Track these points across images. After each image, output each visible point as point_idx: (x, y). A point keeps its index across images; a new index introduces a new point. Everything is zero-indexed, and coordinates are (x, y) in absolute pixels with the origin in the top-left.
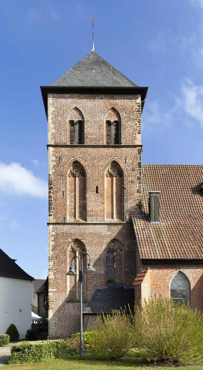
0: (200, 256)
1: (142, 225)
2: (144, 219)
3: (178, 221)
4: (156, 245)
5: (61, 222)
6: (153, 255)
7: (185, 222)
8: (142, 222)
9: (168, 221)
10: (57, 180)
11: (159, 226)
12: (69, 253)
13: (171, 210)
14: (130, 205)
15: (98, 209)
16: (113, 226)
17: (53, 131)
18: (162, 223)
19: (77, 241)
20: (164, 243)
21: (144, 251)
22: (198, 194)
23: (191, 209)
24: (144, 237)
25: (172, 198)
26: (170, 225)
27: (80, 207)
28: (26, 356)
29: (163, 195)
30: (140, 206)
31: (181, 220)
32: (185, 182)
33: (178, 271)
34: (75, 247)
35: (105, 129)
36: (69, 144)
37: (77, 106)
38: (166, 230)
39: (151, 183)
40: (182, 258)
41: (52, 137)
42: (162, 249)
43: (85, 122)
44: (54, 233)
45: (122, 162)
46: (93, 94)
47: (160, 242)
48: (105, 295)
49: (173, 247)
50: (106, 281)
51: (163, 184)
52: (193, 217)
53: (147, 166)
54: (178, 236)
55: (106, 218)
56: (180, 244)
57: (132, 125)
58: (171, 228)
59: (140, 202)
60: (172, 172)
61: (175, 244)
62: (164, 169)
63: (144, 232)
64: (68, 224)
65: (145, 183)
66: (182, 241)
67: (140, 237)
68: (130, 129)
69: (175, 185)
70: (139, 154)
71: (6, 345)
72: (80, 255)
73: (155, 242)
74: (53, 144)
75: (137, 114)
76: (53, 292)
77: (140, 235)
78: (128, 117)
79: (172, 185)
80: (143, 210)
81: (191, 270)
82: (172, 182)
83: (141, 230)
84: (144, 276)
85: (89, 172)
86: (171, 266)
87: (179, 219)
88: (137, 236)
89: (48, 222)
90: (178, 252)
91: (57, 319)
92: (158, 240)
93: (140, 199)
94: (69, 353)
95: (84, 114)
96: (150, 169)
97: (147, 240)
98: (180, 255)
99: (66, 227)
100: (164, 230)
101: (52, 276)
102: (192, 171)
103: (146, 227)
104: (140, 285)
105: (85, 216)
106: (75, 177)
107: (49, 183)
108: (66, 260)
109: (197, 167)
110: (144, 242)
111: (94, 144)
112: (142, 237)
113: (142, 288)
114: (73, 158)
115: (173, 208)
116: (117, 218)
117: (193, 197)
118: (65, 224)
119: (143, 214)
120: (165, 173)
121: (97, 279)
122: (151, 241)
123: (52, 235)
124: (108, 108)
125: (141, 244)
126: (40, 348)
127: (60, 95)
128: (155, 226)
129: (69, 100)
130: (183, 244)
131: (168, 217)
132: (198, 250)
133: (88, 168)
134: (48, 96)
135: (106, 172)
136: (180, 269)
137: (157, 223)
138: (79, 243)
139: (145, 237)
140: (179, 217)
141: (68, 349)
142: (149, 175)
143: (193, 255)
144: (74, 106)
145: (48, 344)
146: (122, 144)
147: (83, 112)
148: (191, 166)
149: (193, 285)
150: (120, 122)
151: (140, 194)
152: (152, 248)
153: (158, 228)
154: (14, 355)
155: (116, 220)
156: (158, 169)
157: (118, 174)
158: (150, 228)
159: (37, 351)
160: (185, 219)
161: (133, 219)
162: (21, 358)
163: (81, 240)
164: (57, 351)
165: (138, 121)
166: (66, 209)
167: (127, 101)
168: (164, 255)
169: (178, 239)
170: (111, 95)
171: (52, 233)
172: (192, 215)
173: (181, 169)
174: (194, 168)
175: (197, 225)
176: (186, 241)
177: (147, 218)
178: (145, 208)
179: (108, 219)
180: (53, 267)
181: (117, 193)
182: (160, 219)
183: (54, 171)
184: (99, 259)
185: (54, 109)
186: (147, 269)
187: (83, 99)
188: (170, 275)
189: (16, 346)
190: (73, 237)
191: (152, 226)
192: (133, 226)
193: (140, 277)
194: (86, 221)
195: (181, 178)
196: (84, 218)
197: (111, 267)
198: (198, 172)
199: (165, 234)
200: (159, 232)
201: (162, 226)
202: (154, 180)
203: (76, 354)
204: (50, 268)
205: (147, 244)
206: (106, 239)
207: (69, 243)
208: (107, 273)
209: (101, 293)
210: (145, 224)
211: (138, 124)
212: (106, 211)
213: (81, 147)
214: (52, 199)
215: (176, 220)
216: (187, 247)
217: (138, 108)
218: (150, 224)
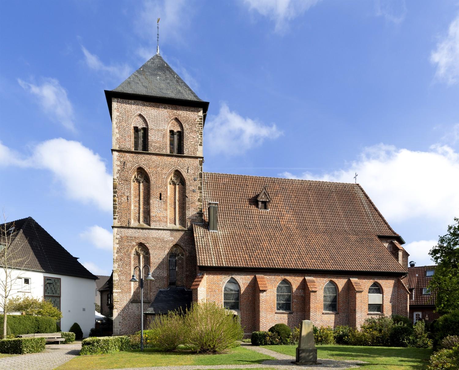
0: (249, 264)
1: (202, 233)
2: (204, 227)
3: (234, 231)
4: (212, 253)
5: (125, 226)
6: (209, 262)
7: (240, 232)
8: (202, 230)
9: (226, 230)
10: (122, 185)
11: (217, 235)
12: (133, 256)
13: (229, 219)
14: (191, 212)
15: (161, 215)
16: (175, 232)
17: (118, 136)
18: (219, 232)
19: (141, 245)
20: (220, 251)
21: (201, 258)
22: (254, 205)
23: (247, 219)
24: (202, 245)
25: (231, 208)
26: (227, 234)
27: (144, 212)
28: (95, 349)
29: (223, 204)
30: (201, 214)
31: (237, 230)
32: (243, 193)
33: (230, 277)
34: (139, 251)
35: (168, 138)
36: (133, 150)
37: (141, 113)
38: (223, 238)
39: (212, 192)
40: (234, 266)
41: (116, 142)
42: (218, 257)
43: (150, 129)
44: (118, 236)
45: (184, 172)
46: (158, 103)
47: (216, 250)
48: (167, 297)
49: (227, 255)
50: (169, 284)
51: (223, 194)
52: (248, 227)
53: (209, 175)
54: (233, 245)
55: (169, 224)
56: (234, 253)
57: (194, 137)
58: (227, 237)
59: (201, 211)
60: (232, 182)
61: (229, 253)
62: (225, 178)
63: (203, 240)
64: (132, 228)
65: (206, 191)
66: (235, 250)
67: (199, 244)
68: (192, 141)
69: (234, 195)
70: (200, 165)
71: (72, 342)
72: (144, 258)
73: (211, 250)
74: (117, 149)
75: (198, 126)
76: (117, 293)
77: (199, 243)
78: (191, 129)
79: (232, 195)
80: (203, 218)
81: (242, 276)
82: (231, 192)
83: (200, 238)
84: (200, 281)
85: (153, 179)
86: (224, 272)
87: (236, 228)
88: (196, 244)
89: (113, 226)
90: (231, 260)
91: (122, 318)
92: (215, 248)
93: (200, 207)
94: (132, 347)
95: (148, 122)
96: (212, 177)
97: (205, 248)
98: (233, 263)
99: (130, 231)
100: (221, 239)
101: (117, 277)
102: (250, 182)
103: (205, 235)
104: (197, 289)
105: (148, 221)
106: (139, 183)
107: (113, 187)
108: (130, 263)
109: (255, 178)
110: (202, 249)
111: (158, 153)
112: (201, 244)
113: (198, 291)
114: (137, 164)
115: (231, 217)
116: (180, 225)
117: (250, 208)
118: (129, 228)
119: (203, 222)
120: (226, 183)
121: (160, 282)
122: (208, 249)
123: (117, 238)
124: (172, 118)
125: (200, 252)
126: (107, 342)
127: (125, 101)
128: (213, 234)
129: (134, 107)
130: (236, 253)
131: (225, 226)
132: (248, 259)
133: (152, 175)
134: (112, 100)
135: (169, 180)
136: (232, 275)
137: (215, 231)
138: (143, 247)
139: (204, 245)
140: (235, 227)
141: (130, 344)
142: (210, 184)
143: (244, 263)
144: (138, 113)
145: (114, 339)
146: (185, 155)
147: (147, 120)
148: (250, 177)
149: (243, 290)
150: (183, 132)
151: (200, 203)
152: (209, 255)
153: (216, 236)
154: (85, 348)
155: (178, 226)
156: (219, 178)
157: (180, 182)
158: (209, 236)
159: (105, 344)
160: (240, 229)
161: (194, 227)
162: (91, 350)
163: (145, 244)
164: (122, 345)
165: (200, 133)
166: (130, 214)
167: (189, 112)
168: (219, 262)
169: (232, 248)
170: (174, 106)
171: (117, 236)
172: (247, 225)
173: (240, 179)
174: (252, 179)
175: (251, 235)
176: (239, 250)
177: (206, 226)
178: (206, 216)
179: (171, 225)
180: (117, 269)
181: (179, 201)
182: (218, 228)
183: (118, 175)
184: (162, 263)
185: (118, 114)
186: (203, 275)
187: (148, 106)
188: (224, 280)
189: (86, 341)
190: (137, 241)
191: (211, 234)
192: (193, 234)
193: (197, 281)
194: (150, 226)
195: (240, 188)
196: (148, 222)
197: (174, 271)
198: (255, 184)
199: (222, 243)
200: (216, 240)
201: (220, 234)
202: (215, 189)
203: (138, 348)
204: (115, 270)
205: (204, 252)
206: (169, 244)
207: (134, 246)
208: (169, 276)
209: (163, 294)
210: (205, 232)
211: (200, 136)
212: (169, 217)
213: (145, 154)
214: (117, 203)
215: (233, 230)
216: (239, 255)
217: (200, 120)
218: (209, 233)
